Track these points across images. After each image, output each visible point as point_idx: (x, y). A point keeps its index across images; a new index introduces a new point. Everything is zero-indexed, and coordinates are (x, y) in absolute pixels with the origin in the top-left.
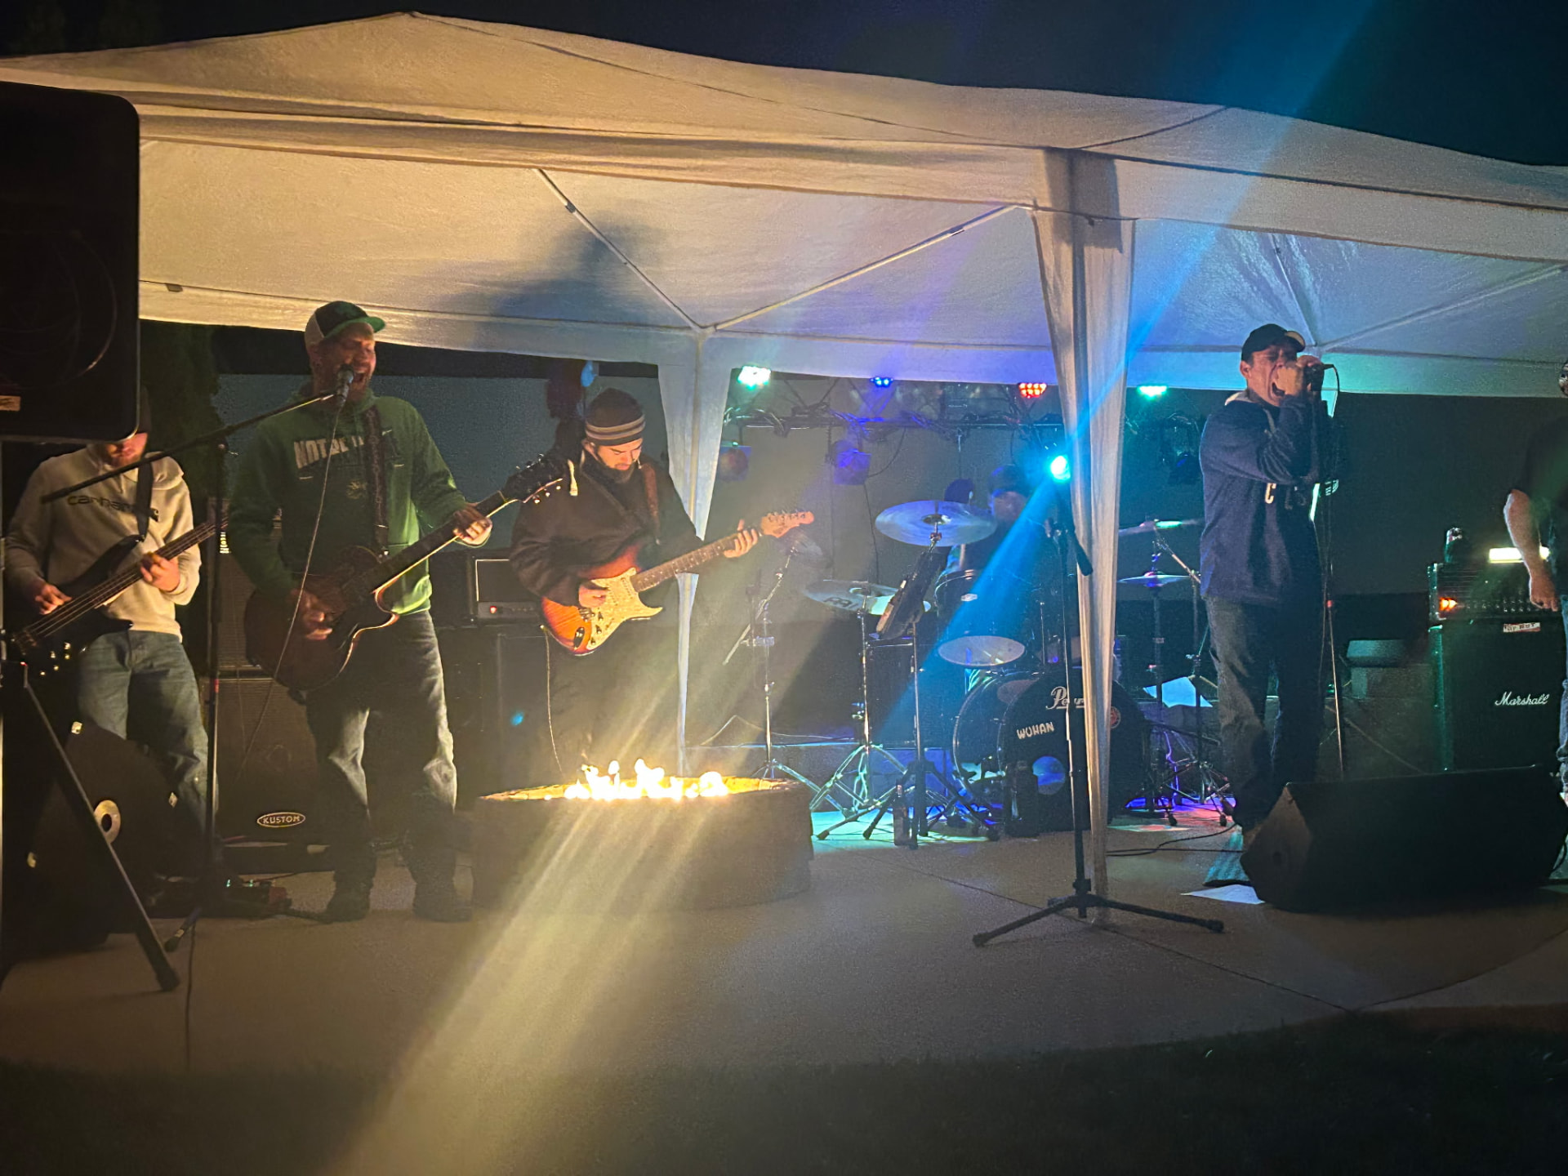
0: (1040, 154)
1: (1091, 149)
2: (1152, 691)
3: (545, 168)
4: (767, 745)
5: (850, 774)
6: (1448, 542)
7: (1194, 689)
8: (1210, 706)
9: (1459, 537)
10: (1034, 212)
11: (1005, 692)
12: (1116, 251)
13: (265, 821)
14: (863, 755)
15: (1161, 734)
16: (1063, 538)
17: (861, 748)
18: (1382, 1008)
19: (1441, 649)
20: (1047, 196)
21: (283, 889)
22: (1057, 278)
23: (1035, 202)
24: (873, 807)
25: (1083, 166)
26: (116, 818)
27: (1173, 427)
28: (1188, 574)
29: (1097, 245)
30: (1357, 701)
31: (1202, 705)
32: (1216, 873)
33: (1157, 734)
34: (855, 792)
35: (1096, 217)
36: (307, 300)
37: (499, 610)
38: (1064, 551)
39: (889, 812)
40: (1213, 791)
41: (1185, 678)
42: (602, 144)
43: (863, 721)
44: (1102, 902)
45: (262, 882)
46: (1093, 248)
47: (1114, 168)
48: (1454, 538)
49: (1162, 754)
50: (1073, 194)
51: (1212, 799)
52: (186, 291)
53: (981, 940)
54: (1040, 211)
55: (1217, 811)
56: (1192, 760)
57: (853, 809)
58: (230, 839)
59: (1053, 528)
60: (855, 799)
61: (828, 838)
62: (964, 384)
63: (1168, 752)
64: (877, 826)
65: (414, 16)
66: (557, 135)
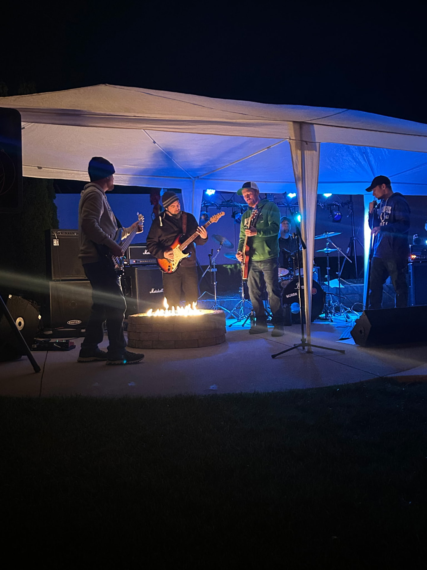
0: (291, 123)
1: (307, 122)
2: (326, 283)
3: (145, 129)
4: (215, 299)
5: (238, 308)
6: (414, 239)
7: (338, 281)
8: (344, 287)
9: (417, 237)
10: (290, 141)
11: (283, 284)
12: (314, 152)
13: (70, 323)
14: (242, 302)
15: (329, 295)
16: (298, 238)
17: (241, 301)
18: (390, 376)
19: (412, 270)
20: (293, 135)
21: (73, 343)
22: (297, 160)
23: (290, 137)
24: (245, 318)
25: (305, 127)
26: (23, 323)
27: (334, 206)
28: (337, 249)
29: (308, 150)
30: (387, 286)
31: (341, 287)
32: (343, 336)
33: (328, 296)
34: (240, 313)
35: (308, 142)
36: (78, 171)
37: (136, 261)
38: (298, 242)
39: (249, 319)
40: (344, 312)
41: (336, 279)
42: (160, 122)
43: (242, 293)
44: (309, 345)
45: (67, 340)
46: (307, 151)
47: (313, 127)
48: (416, 237)
49: (329, 301)
50: (301, 134)
51: (343, 314)
52: (43, 169)
53: (274, 356)
54: (291, 140)
55: (345, 318)
56: (338, 303)
57: (239, 318)
58: (59, 328)
59: (295, 235)
60: (240, 315)
61: (232, 326)
62: (272, 194)
63: (331, 300)
64: (246, 323)
65: (106, 85)
66: (146, 119)
